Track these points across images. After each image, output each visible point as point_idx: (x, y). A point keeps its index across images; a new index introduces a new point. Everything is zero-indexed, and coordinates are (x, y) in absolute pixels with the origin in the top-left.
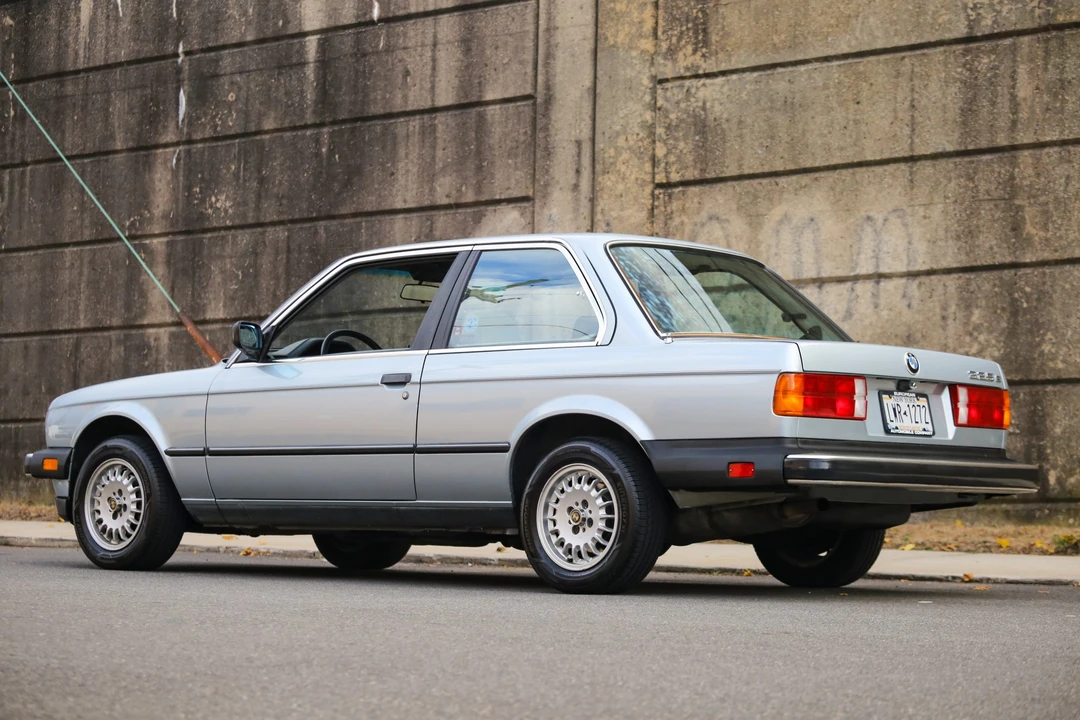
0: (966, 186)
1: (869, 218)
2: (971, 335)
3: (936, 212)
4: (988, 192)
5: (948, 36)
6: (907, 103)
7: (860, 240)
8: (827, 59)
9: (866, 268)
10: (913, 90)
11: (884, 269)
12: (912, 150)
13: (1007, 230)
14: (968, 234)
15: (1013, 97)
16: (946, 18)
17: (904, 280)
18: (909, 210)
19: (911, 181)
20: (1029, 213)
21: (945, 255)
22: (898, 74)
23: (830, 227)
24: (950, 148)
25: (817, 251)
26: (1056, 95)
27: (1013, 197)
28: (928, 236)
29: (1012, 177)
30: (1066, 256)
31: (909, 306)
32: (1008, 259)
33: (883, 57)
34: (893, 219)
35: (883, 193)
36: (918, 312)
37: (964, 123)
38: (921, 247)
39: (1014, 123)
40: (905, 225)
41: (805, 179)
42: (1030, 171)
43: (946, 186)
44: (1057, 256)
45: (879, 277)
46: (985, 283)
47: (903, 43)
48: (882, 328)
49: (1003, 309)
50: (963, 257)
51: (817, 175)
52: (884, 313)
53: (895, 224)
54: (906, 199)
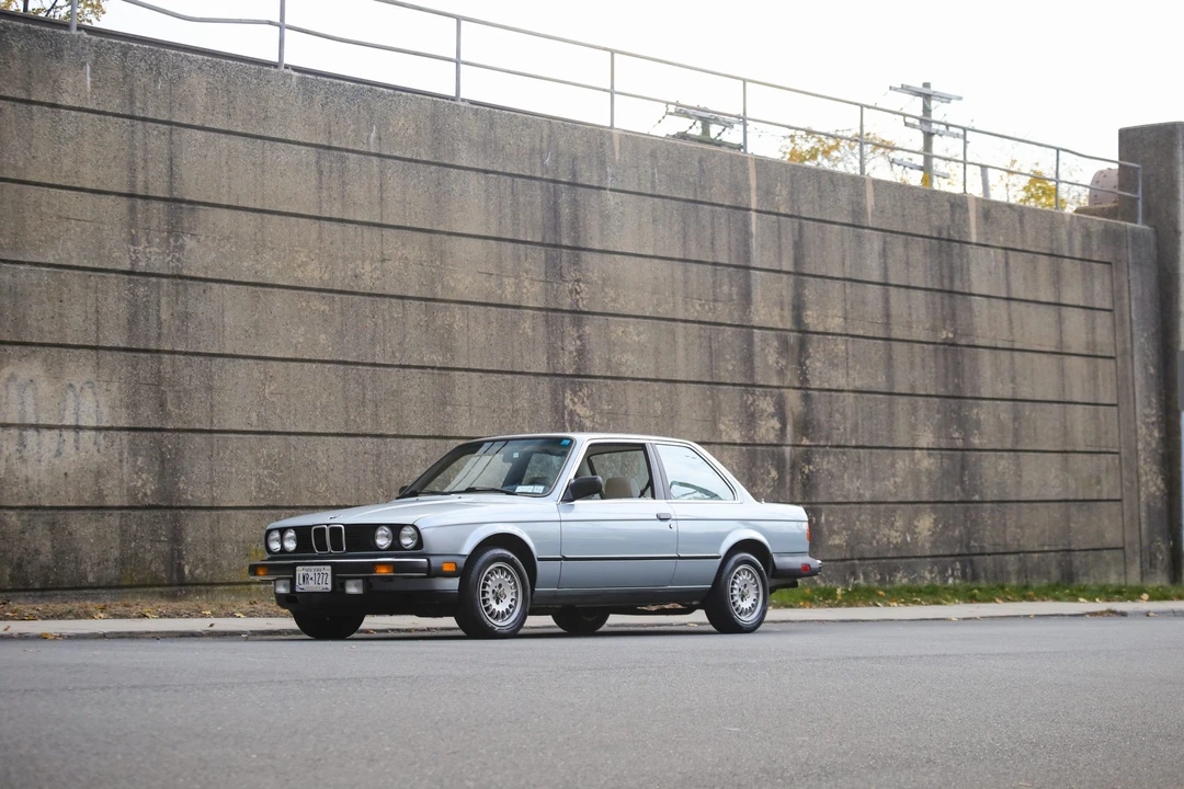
0: (132, 373)
1: (71, 386)
2: (137, 473)
3: (114, 387)
4: (145, 378)
5: (119, 267)
6: (94, 308)
7: (65, 400)
8: (36, 264)
9: (70, 421)
10: (97, 300)
11: (82, 423)
12: (98, 341)
13: (157, 406)
14: (134, 406)
15: (159, 318)
16: (118, 254)
17: (94, 433)
18: (96, 383)
19: (98, 364)
20: (170, 396)
21: (120, 418)
22: (87, 287)
23: (45, 388)
24: (122, 345)
25: (36, 405)
26: (183, 321)
27: (159, 385)
28: (109, 403)
29: (159, 372)
30: (191, 427)
31: (98, 450)
32: (159, 426)
33: (76, 272)
34: (86, 387)
35: (80, 370)
36: (104, 455)
37: (130, 330)
38: (105, 410)
39: (159, 334)
40: (95, 394)
41: (26, 350)
42: (169, 369)
43: (120, 370)
44: (185, 426)
45: (77, 428)
46: (145, 439)
47: (90, 265)
48: (81, 464)
49: (156, 458)
50: (131, 421)
51: (34, 348)
52: (83, 454)
53: (88, 392)
54: (95, 376)
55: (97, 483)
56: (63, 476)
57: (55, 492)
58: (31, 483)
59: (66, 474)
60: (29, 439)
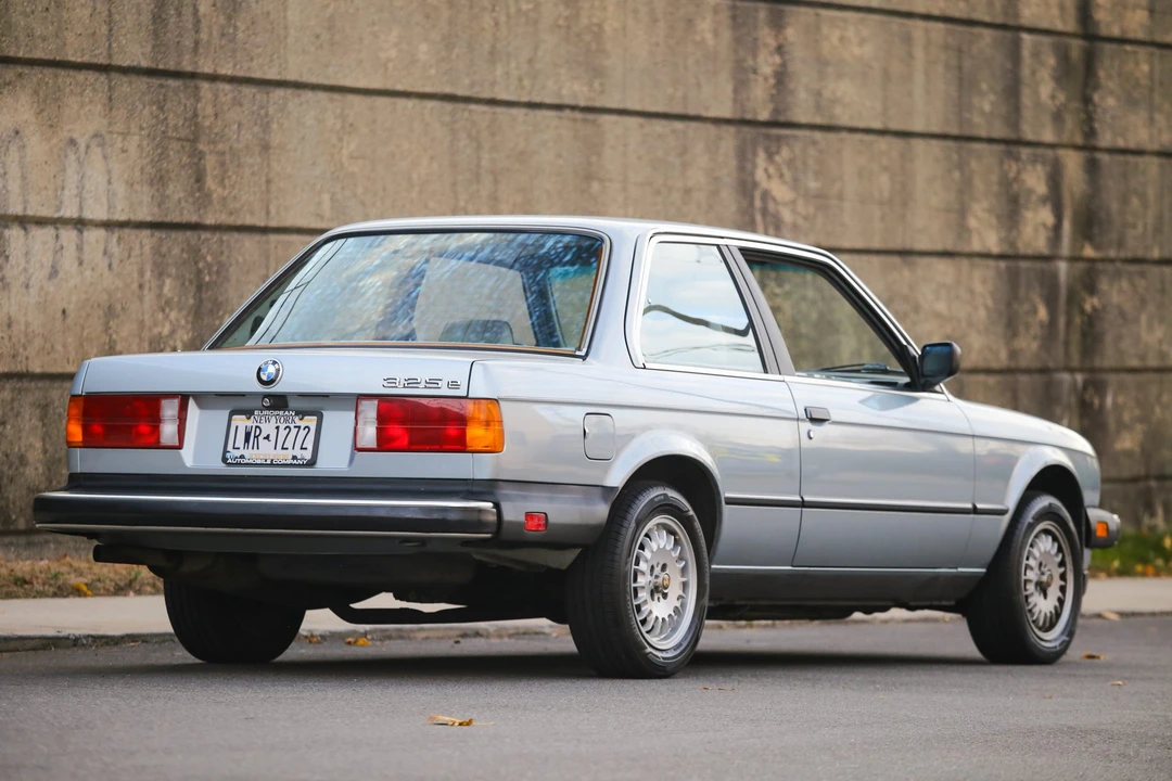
0: (157, 117)
1: (72, 141)
2: (163, 310)
3: (133, 143)
4: (176, 128)
7: (64, 170)
9: (70, 211)
11: (88, 215)
12: (110, 56)
13: (192, 180)
14: (159, 180)
15: (196, 11)
17: (104, 232)
18: (107, 137)
19: (110, 99)
20: (210, 162)
21: (141, 204)
23: (36, 146)
24: (143, 63)
25: (23, 177)
26: (229, 18)
27: (195, 140)
28: (126, 176)
29: (195, 115)
30: (239, 222)
31: (110, 266)
32: (194, 219)
34: (94, 147)
35: (85, 107)
36: (118, 275)
37: (156, 34)
38: (120, 188)
39: (197, 43)
40: (105, 157)
42: (210, 110)
43: (141, 111)
44: (231, 220)
45: (80, 224)
46: (175, 243)
48: (86, 293)
49: (191, 282)
50: (156, 210)
51: (19, 69)
52: (88, 273)
53: (96, 152)
54: (105, 122)
55: (107, 328)
56: (59, 314)
57: (48, 346)
58: (15, 328)
59: (64, 312)
60: (13, 245)
